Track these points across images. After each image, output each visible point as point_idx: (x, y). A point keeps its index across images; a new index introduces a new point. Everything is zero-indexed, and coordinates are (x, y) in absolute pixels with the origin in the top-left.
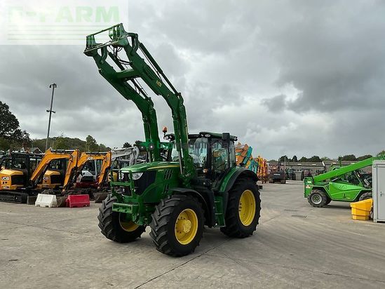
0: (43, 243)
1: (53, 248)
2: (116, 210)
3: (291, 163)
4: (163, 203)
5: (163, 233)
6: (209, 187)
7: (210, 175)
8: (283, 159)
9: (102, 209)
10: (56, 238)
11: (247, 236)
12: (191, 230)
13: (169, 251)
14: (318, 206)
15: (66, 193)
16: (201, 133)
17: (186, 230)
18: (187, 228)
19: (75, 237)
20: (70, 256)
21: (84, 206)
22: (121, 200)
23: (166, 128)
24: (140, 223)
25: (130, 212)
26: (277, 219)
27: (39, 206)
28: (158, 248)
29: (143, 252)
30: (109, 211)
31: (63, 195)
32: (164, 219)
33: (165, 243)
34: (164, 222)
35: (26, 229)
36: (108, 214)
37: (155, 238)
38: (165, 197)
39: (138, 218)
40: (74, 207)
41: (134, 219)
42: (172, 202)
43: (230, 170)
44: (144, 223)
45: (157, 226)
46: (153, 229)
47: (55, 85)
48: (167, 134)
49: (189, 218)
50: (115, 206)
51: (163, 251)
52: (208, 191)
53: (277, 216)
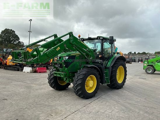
0: (22, 90)
1: (26, 93)
2: (55, 75)
3: (134, 55)
4: (79, 72)
5: (79, 88)
6: (102, 64)
7: (103, 58)
8: (130, 53)
9: (49, 74)
10: (29, 87)
11: (120, 88)
12: (93, 85)
13: (82, 96)
14: (150, 73)
15: (36, 67)
16: (98, 37)
17: (91, 86)
18: (91, 84)
19: (38, 87)
20: (33, 97)
21: (44, 72)
22: (58, 70)
23: (80, 35)
24: (67, 82)
25: (62, 76)
26: (132, 80)
27: (24, 72)
28: (77, 94)
29: (69, 96)
30: (53, 75)
31: (35, 68)
32: (80, 80)
33: (80, 92)
34: (79, 82)
35: (16, 83)
36: (52, 77)
37: (75, 90)
38: (80, 69)
39: (66, 79)
40: (40, 73)
41: (65, 79)
42: (83, 71)
43: (112, 56)
44: (69, 81)
45: (76, 83)
46: (74, 85)
47: (31, 20)
48: (80, 38)
49: (92, 79)
50: (55, 73)
51: (79, 96)
52: (102, 67)
53: (132, 78)
